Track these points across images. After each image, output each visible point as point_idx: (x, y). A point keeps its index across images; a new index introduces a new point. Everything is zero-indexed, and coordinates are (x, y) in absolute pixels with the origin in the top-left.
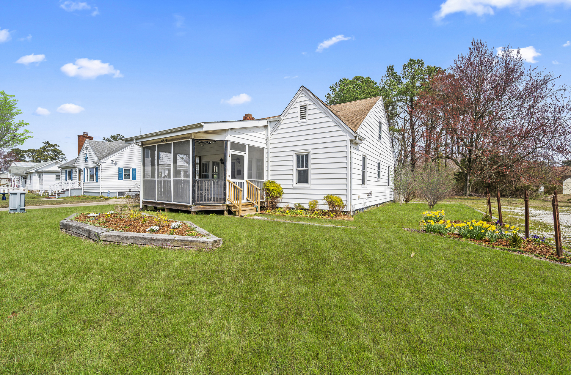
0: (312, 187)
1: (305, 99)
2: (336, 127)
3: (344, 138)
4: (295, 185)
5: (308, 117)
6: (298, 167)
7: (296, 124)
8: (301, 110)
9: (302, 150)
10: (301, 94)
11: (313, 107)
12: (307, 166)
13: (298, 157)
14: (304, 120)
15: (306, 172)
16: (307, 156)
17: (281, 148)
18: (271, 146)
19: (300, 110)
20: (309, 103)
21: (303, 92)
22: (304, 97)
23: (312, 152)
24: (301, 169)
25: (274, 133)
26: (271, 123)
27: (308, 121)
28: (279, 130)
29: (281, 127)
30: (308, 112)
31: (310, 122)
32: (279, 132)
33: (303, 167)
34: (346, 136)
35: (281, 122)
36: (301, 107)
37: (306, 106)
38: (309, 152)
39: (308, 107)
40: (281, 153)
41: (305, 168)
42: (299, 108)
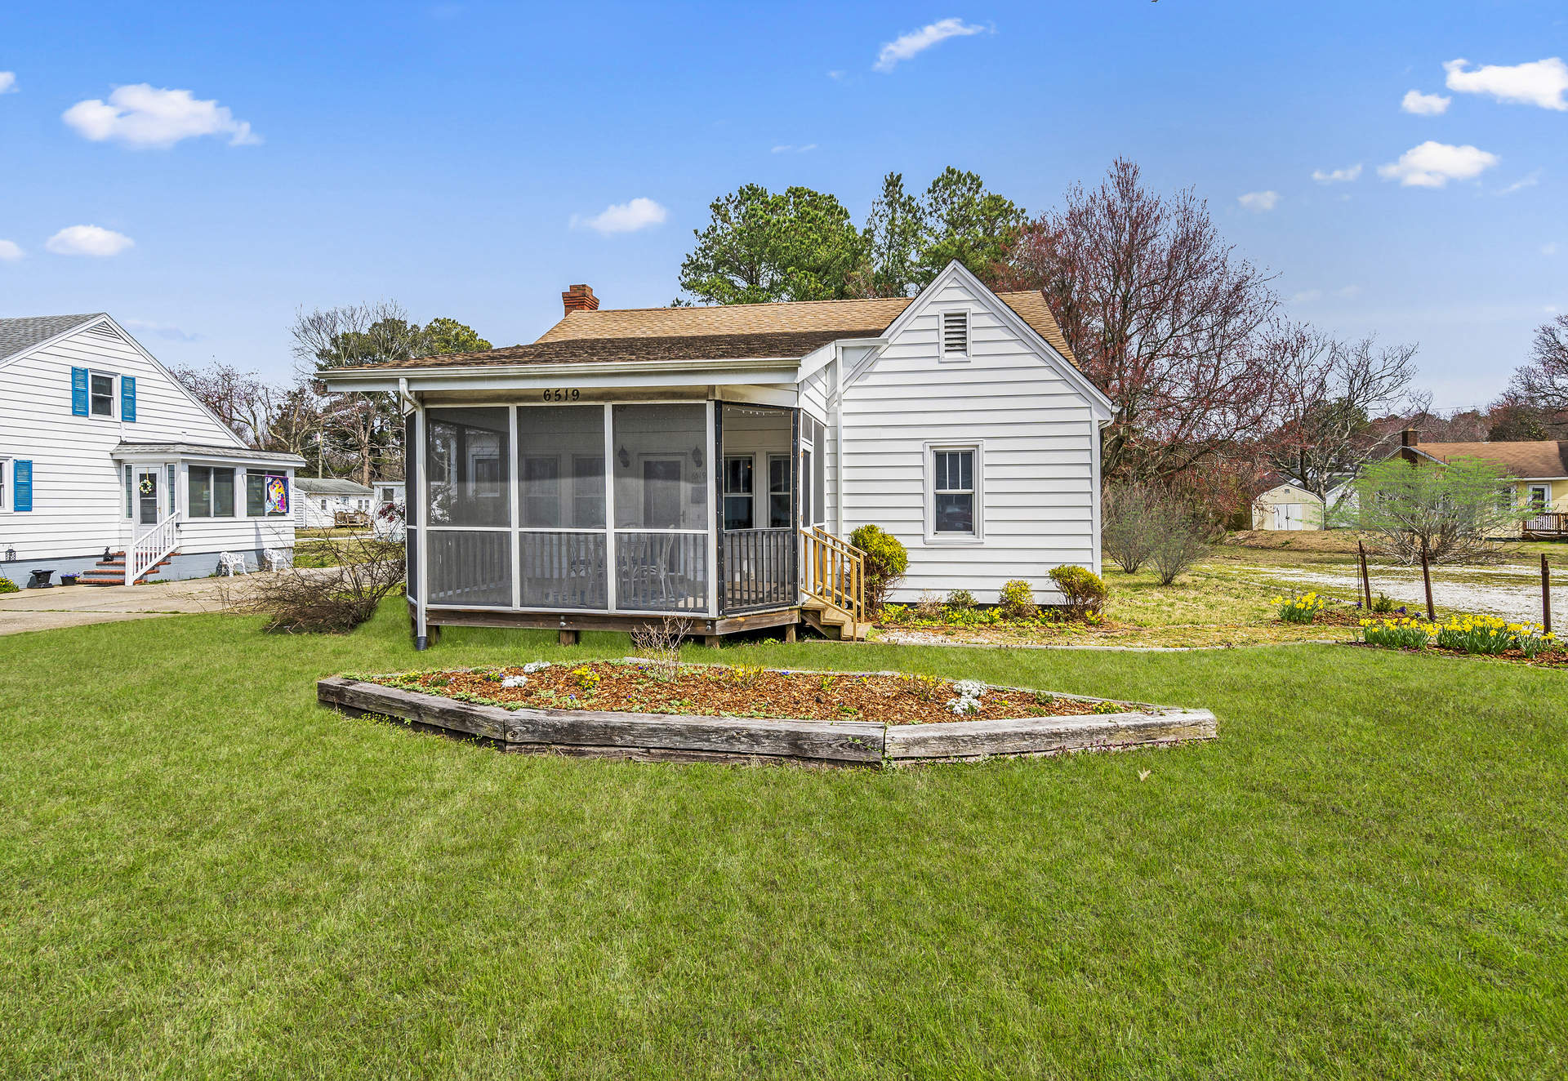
0: (989, 542)
1: (959, 295)
2: (1059, 384)
3: (1084, 415)
4: (930, 537)
5: (972, 349)
6: (940, 484)
7: (933, 364)
8: (948, 324)
9: (954, 438)
10: (947, 281)
11: (988, 321)
12: (968, 483)
13: (940, 457)
14: (959, 355)
15: (966, 501)
16: (968, 457)
17: (880, 429)
18: (845, 421)
19: (943, 324)
20: (974, 308)
21: (955, 275)
22: (957, 290)
23: (987, 445)
24: (948, 491)
25: (856, 384)
26: (848, 353)
27: (972, 359)
28: (871, 377)
29: (880, 366)
30: (972, 335)
31: (976, 363)
32: (872, 380)
33: (954, 486)
34: (1088, 410)
35: (879, 352)
36: (946, 315)
37: (965, 315)
38: (977, 446)
39: (972, 322)
40: (881, 442)
41: (961, 491)
42: (942, 318)
